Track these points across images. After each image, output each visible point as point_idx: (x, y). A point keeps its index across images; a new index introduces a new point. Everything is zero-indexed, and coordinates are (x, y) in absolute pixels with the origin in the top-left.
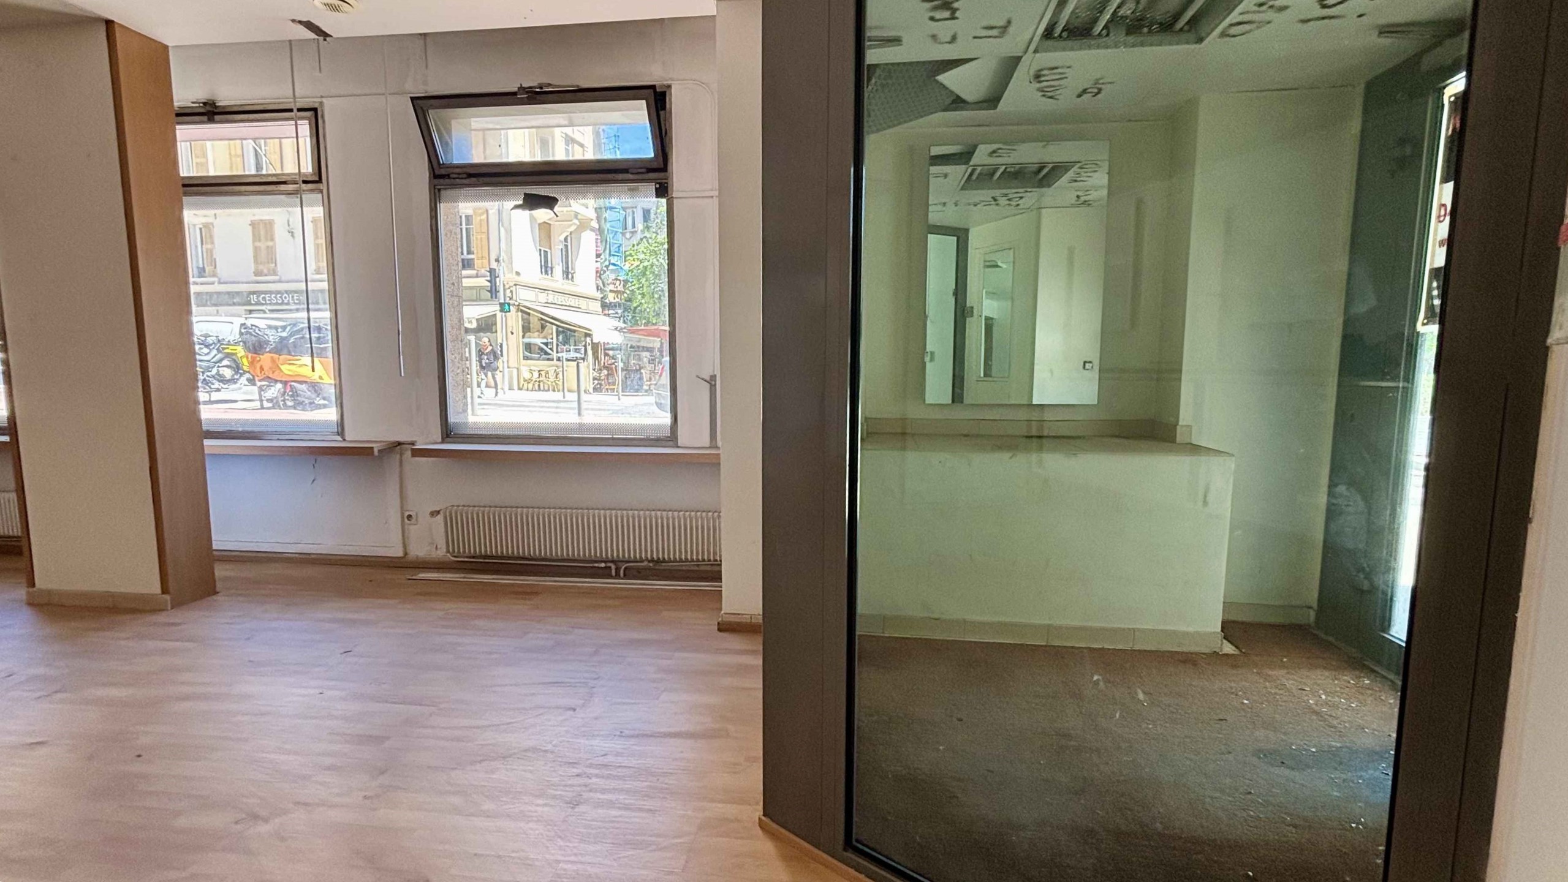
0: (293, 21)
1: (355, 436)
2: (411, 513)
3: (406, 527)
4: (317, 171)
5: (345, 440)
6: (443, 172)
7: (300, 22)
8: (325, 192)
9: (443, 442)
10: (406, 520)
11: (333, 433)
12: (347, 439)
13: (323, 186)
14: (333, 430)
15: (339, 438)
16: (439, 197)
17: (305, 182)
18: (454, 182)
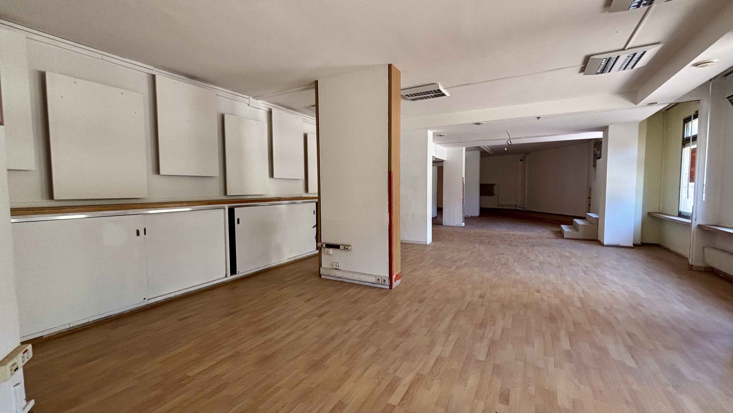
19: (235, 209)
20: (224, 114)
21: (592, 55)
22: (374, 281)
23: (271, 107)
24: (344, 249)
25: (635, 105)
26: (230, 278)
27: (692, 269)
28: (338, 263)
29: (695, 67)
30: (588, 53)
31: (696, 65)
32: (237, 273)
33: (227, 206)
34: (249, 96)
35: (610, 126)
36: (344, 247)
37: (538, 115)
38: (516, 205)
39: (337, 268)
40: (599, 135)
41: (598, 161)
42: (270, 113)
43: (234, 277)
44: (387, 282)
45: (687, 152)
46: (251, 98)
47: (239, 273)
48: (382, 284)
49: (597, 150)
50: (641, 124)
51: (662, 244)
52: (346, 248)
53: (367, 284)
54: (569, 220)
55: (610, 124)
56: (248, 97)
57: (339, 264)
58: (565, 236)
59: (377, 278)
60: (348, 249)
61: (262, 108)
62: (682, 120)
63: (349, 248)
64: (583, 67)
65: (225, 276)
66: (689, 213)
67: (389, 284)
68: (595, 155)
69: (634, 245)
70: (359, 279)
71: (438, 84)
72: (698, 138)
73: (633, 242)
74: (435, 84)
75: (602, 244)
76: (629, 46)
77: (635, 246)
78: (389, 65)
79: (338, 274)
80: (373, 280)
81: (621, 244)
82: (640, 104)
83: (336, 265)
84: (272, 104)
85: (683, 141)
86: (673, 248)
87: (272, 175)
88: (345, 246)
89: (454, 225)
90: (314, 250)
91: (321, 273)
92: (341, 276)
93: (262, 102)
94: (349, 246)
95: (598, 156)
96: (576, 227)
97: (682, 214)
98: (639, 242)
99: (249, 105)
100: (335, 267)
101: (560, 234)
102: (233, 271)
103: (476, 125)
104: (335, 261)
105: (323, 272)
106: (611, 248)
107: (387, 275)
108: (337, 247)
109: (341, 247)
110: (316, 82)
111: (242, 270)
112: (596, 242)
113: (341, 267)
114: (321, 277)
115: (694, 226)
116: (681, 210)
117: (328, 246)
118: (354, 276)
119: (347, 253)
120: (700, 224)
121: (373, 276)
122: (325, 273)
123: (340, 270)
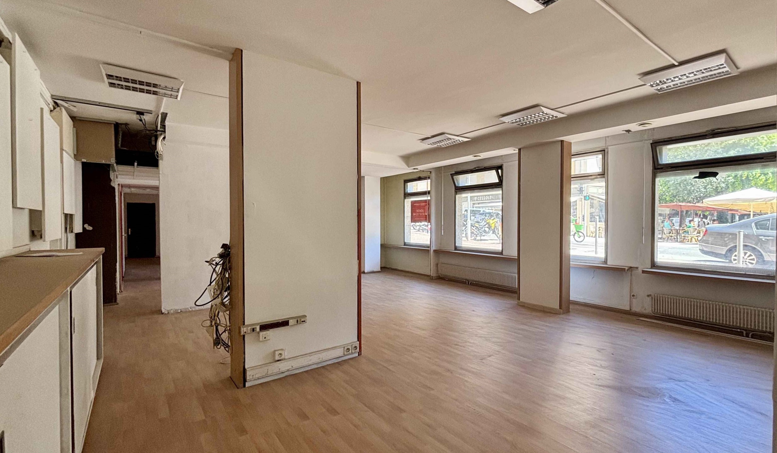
1: (611, 263)
2: (635, 294)
3: (632, 299)
4: (603, 172)
6: (659, 167)
7: (625, 130)
8: (606, 178)
9: (651, 268)
10: (632, 296)
11: (602, 261)
12: (608, 264)
15: (605, 263)
16: (656, 176)
17: (599, 175)
18: (664, 170)
22: (342, 354)
24: (296, 323)
27: (432, 279)
28: (284, 349)
36: (297, 321)
39: (281, 358)
44: (357, 348)
45: (408, 202)
48: (350, 353)
52: (300, 320)
53: (329, 362)
57: (285, 351)
60: (304, 321)
63: (305, 319)
64: (428, 137)
66: (421, 244)
67: (359, 349)
69: (380, 269)
70: (319, 361)
78: (357, 82)
79: (284, 367)
80: (339, 352)
81: (375, 270)
83: (280, 354)
85: (405, 194)
88: (298, 319)
91: (246, 378)
92: (286, 369)
94: (306, 316)
97: (408, 244)
100: (277, 357)
104: (275, 349)
105: (253, 376)
107: (356, 339)
108: (285, 323)
109: (291, 322)
110: (239, 52)
113: (286, 355)
114: (244, 386)
115: (432, 251)
116: (406, 241)
117: (265, 327)
118: (310, 360)
119: (301, 327)
120: (435, 249)
121: (339, 347)
122: (257, 376)
123: (285, 359)
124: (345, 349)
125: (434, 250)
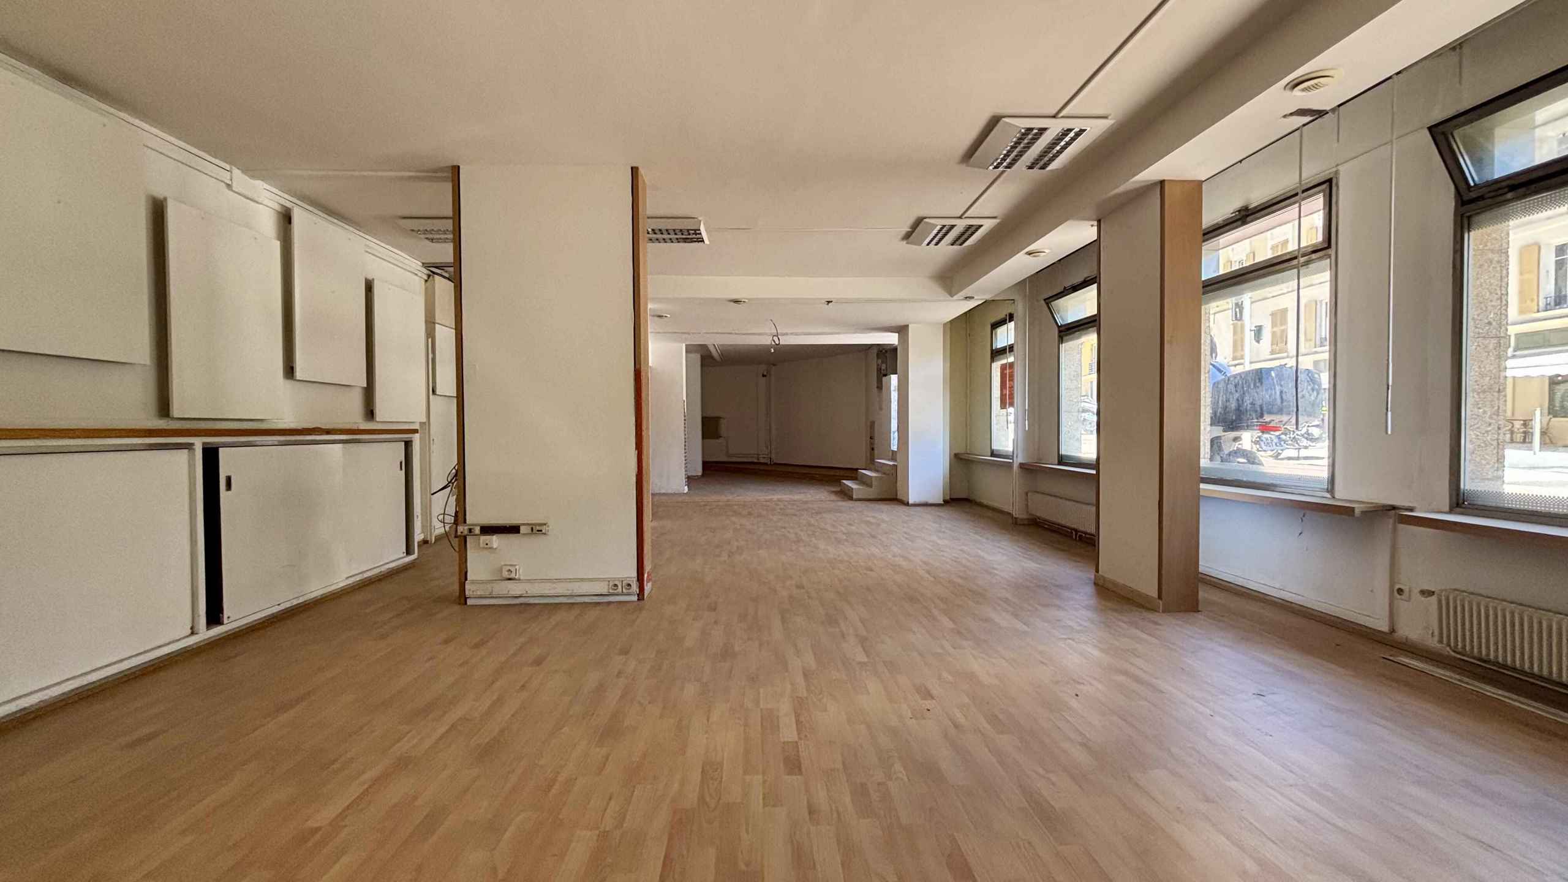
0: (1285, 116)
1: (1344, 494)
2: (1402, 587)
3: (1396, 602)
4: (1327, 240)
5: (1334, 497)
6: (1473, 195)
7: (1291, 114)
8: (1333, 257)
9: (1451, 511)
10: (1396, 593)
11: (1322, 490)
12: (1336, 497)
13: (1332, 252)
14: (1322, 487)
15: (1328, 496)
16: (1469, 225)
17: (1314, 252)
18: (1489, 201)
19: (220, 449)
20: (165, 199)
21: (925, 218)
22: (605, 591)
23: (288, 205)
24: (530, 532)
25: (951, 298)
26: (205, 634)
27: (1016, 524)
28: (515, 565)
29: (1028, 256)
30: (922, 214)
31: (1029, 253)
32: (225, 621)
33: (198, 443)
34: (230, 163)
35: (910, 326)
36: (532, 529)
37: (829, 297)
38: (758, 455)
39: (513, 575)
40: (892, 339)
41: (884, 379)
42: (286, 218)
43: (217, 630)
44: (635, 588)
45: (996, 367)
46: (237, 172)
47: (230, 620)
48: (623, 594)
49: (882, 362)
50: (945, 325)
51: (972, 497)
52: (537, 530)
53: (587, 600)
54: (852, 473)
55: (911, 323)
56: (228, 167)
57: (517, 567)
58: (854, 497)
59: (611, 584)
60: (541, 531)
61: (266, 202)
62: (990, 326)
63: (544, 529)
64: (909, 232)
65: (190, 631)
66: (1007, 451)
67: (638, 590)
68: (879, 370)
69: (944, 501)
70: (568, 593)
71: (700, 221)
72: (1015, 348)
73: (944, 497)
74: (694, 218)
75: (907, 504)
76: (966, 215)
77: (946, 503)
78: (632, 168)
79: (515, 589)
80: (602, 588)
81: (931, 501)
82: (955, 297)
83: (509, 571)
84: (298, 199)
85: (992, 353)
86: (985, 502)
87: (290, 371)
88: (534, 527)
89: (670, 491)
90: (402, 555)
91: (467, 593)
92: (518, 593)
93: (268, 187)
94: (545, 524)
95: (885, 372)
96: (866, 482)
97: (995, 453)
98: (948, 498)
99: (229, 186)
100: (506, 574)
101: (846, 494)
102: (215, 615)
103: (732, 303)
104: (503, 563)
105: (473, 591)
106: (918, 509)
107: (634, 574)
108: (514, 529)
109: (523, 529)
110: (456, 170)
111: (236, 614)
112: (896, 502)
113: (521, 574)
114: (466, 603)
115: (1016, 466)
116: (994, 447)
117: (488, 530)
118: (555, 588)
119: (538, 541)
120: (1022, 462)
121: (603, 580)
122: (479, 593)
123: (519, 580)
124: (611, 585)
125: (1020, 464)
